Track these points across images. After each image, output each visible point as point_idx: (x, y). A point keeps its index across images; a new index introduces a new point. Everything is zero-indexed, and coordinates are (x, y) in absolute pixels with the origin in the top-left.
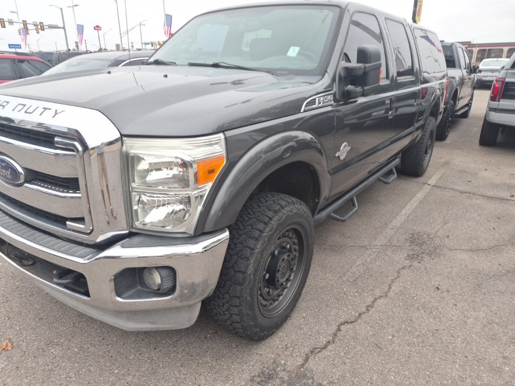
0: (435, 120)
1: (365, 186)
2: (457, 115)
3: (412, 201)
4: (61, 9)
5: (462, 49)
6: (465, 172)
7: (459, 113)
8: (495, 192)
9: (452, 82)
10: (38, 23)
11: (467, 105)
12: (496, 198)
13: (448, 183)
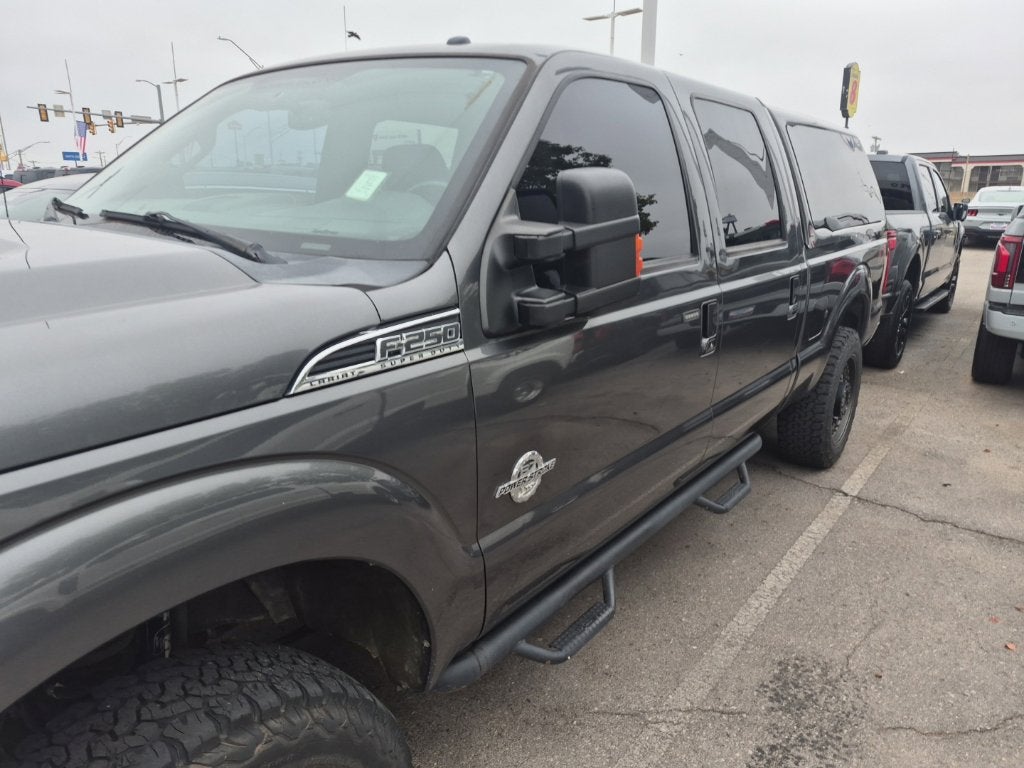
0: (857, 335)
1: (648, 531)
2: (923, 310)
3: (797, 547)
4: (158, 87)
5: (928, 168)
6: (936, 455)
7: (925, 306)
8: (1009, 519)
9: (905, 240)
10: (113, 114)
11: (944, 287)
12: (1011, 540)
13: (893, 489)
